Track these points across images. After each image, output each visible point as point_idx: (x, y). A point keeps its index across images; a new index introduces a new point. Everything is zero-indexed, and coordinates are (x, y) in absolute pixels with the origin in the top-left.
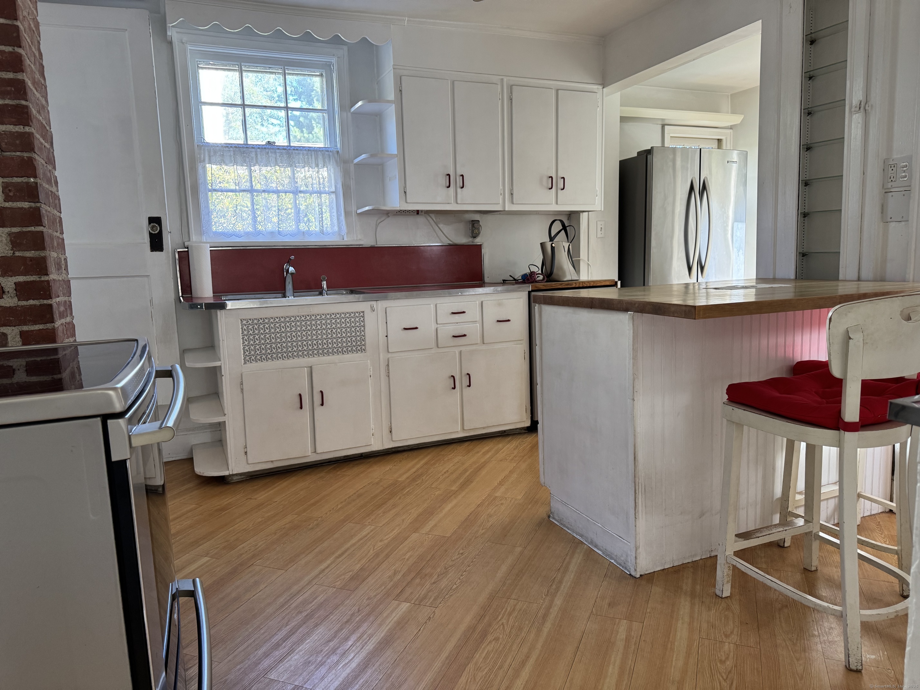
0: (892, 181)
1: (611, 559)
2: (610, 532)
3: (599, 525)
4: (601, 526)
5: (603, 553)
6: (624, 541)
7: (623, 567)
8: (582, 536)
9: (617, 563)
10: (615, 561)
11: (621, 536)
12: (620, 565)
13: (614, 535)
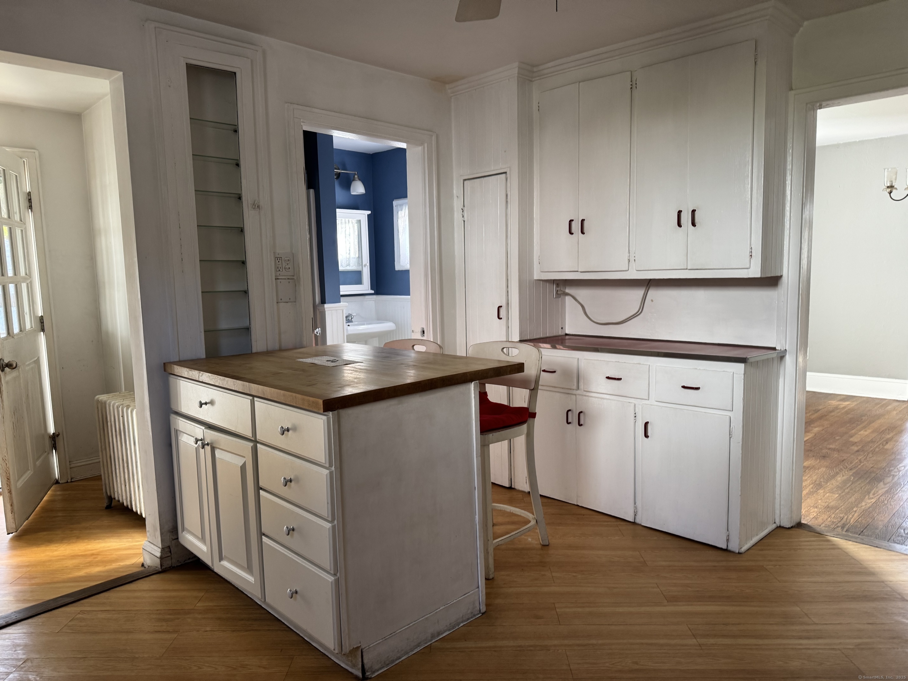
0: (279, 270)
1: (459, 625)
2: (455, 601)
3: (441, 608)
4: (444, 607)
5: (449, 630)
6: (471, 593)
7: (472, 618)
8: (418, 645)
9: (465, 621)
10: (462, 622)
11: (465, 593)
12: (468, 619)
13: (460, 599)
